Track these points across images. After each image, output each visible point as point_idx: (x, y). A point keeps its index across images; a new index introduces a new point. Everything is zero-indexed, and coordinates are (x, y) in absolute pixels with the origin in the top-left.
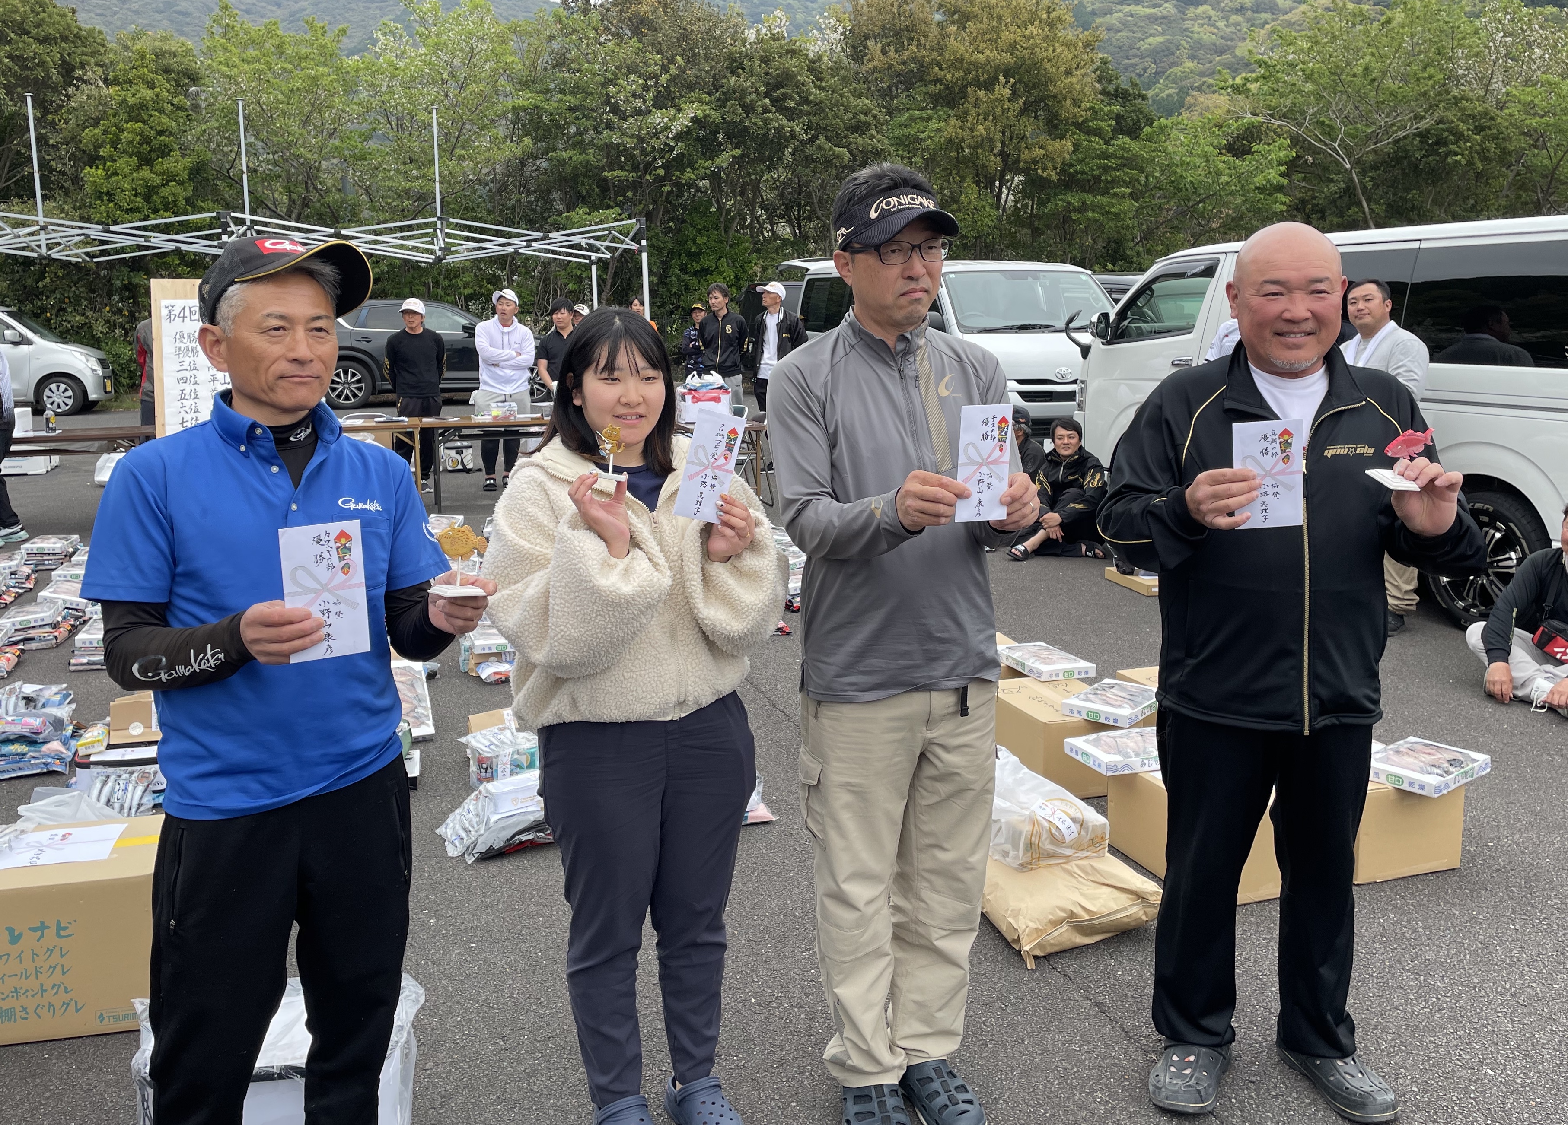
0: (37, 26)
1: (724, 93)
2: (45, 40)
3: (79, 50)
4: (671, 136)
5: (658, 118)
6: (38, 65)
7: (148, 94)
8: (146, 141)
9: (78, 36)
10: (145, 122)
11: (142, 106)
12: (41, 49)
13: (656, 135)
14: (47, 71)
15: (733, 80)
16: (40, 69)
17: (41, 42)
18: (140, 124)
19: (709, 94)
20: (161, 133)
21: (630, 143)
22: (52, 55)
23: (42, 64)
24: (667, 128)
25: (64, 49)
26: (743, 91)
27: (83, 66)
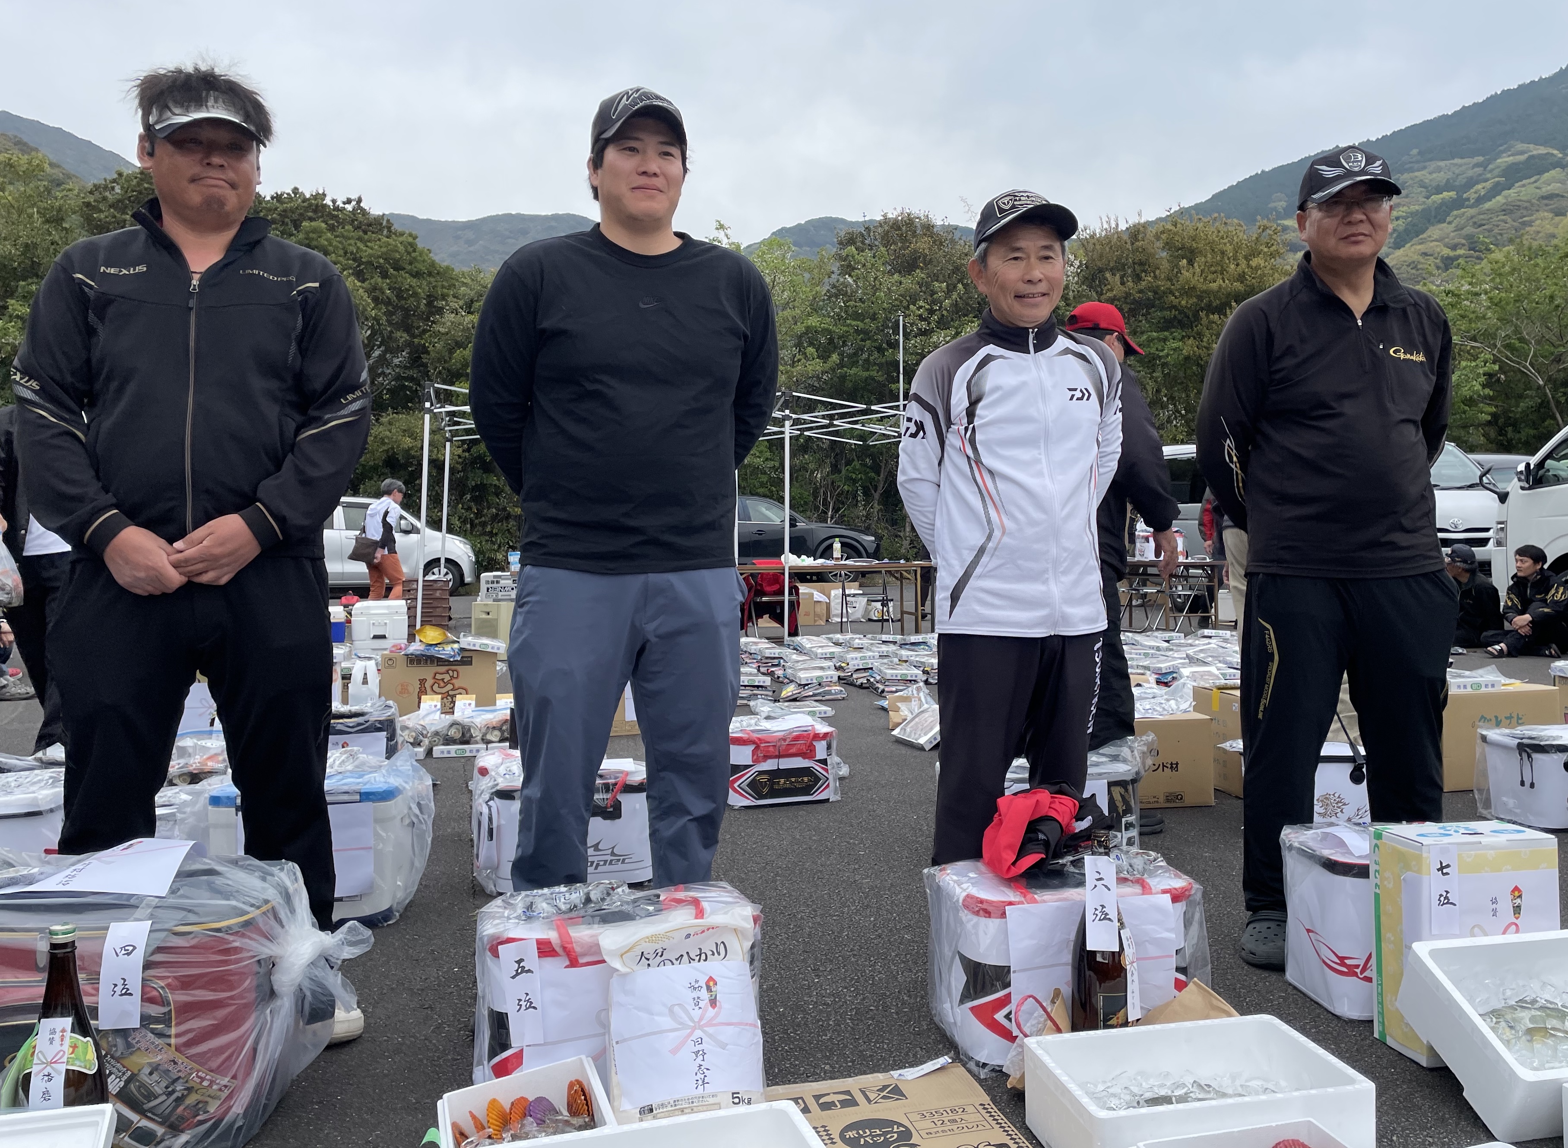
2: (417, 275)
3: (440, 284)
6: (411, 296)
9: (439, 273)
12: (414, 282)
14: (418, 301)
16: (412, 299)
17: (414, 277)
22: (422, 287)
23: (415, 294)
25: (430, 282)
27: (444, 297)
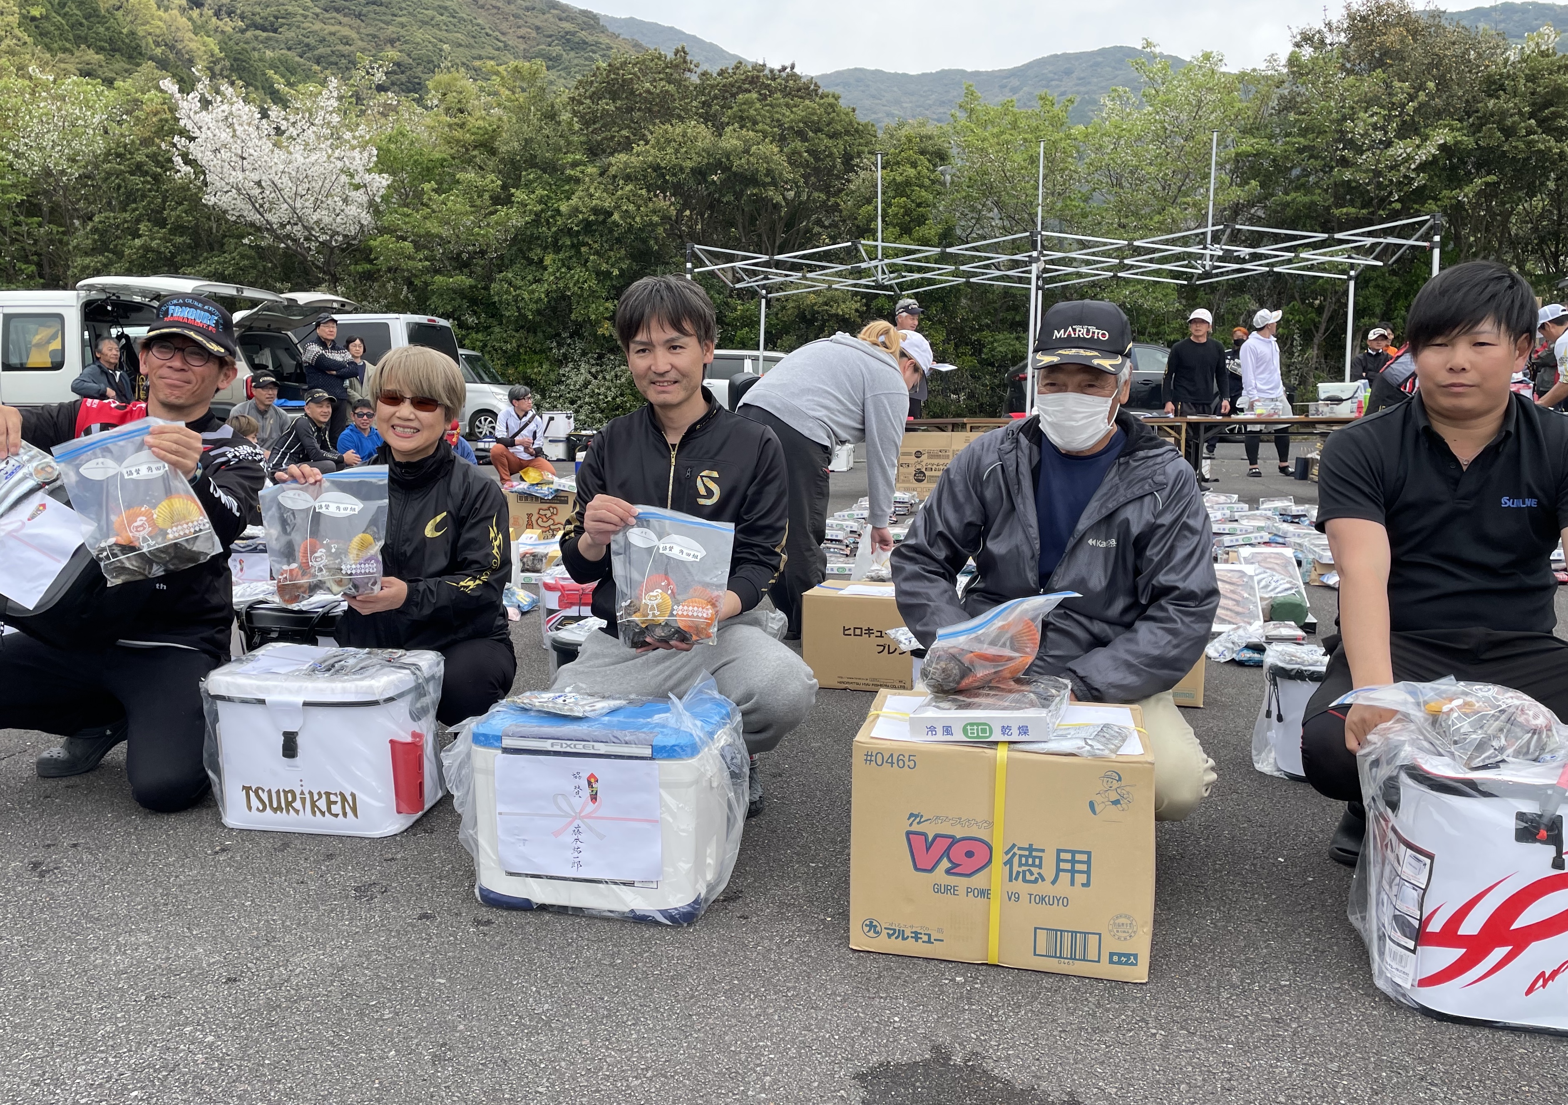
0: (828, 125)
1: (1478, 118)
2: (833, 136)
3: (857, 142)
4: (1413, 166)
5: (1400, 149)
6: (827, 156)
7: (911, 172)
8: (908, 212)
9: (857, 131)
10: (908, 197)
11: (908, 183)
12: (830, 143)
13: (1394, 167)
14: (834, 160)
15: (1491, 103)
16: (829, 160)
17: (831, 137)
18: (904, 199)
19: (1460, 120)
20: (919, 205)
21: (1362, 178)
22: (837, 148)
23: (831, 154)
24: (1409, 158)
25: (846, 141)
26: (1504, 114)
27: (859, 154)
